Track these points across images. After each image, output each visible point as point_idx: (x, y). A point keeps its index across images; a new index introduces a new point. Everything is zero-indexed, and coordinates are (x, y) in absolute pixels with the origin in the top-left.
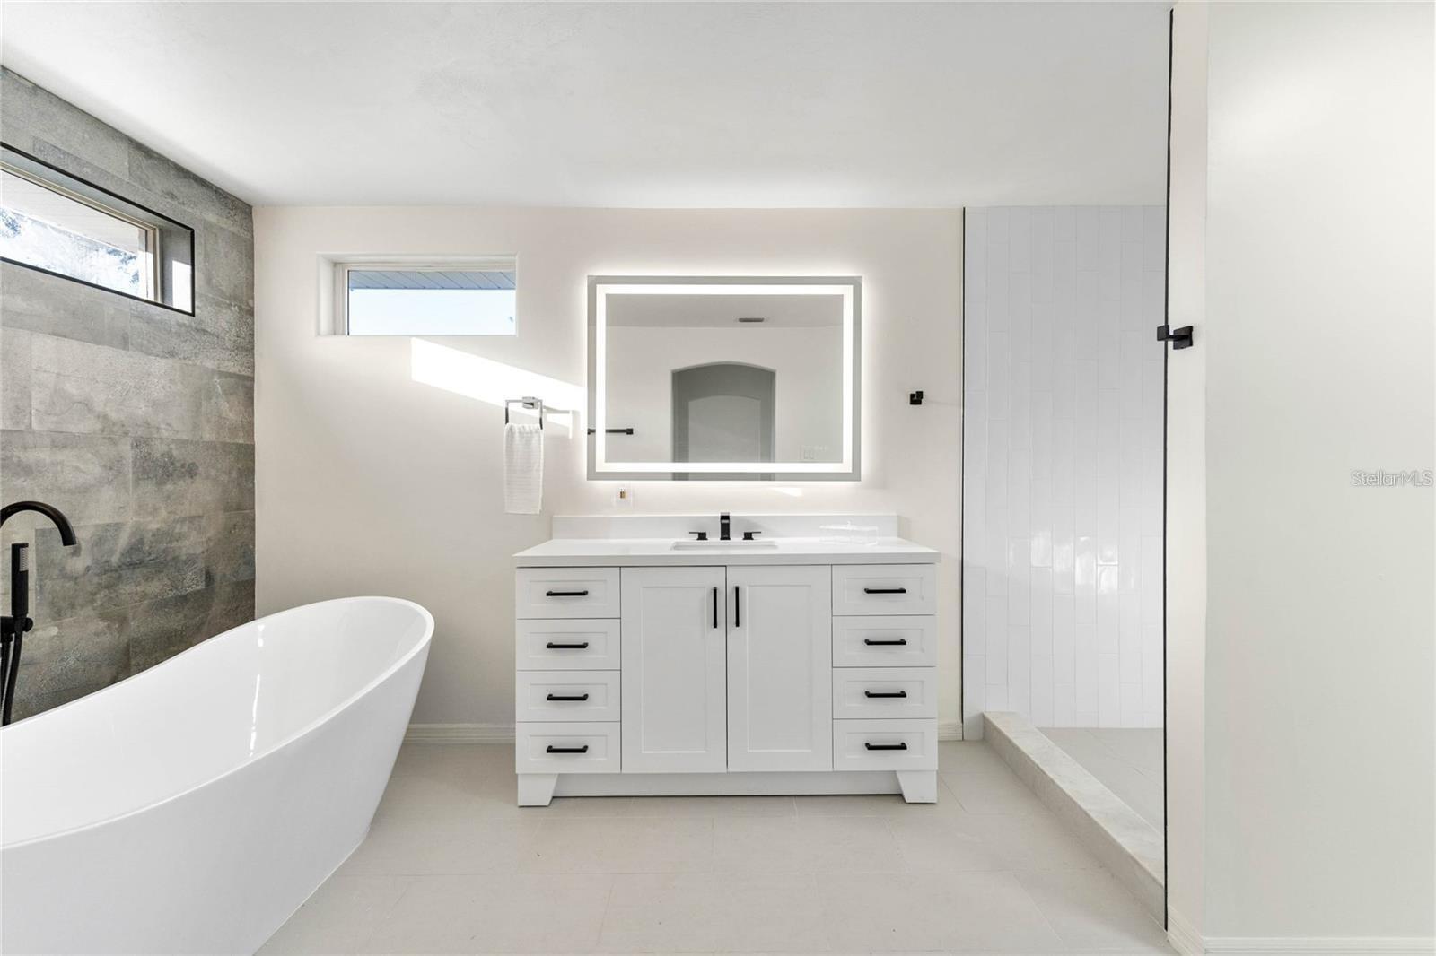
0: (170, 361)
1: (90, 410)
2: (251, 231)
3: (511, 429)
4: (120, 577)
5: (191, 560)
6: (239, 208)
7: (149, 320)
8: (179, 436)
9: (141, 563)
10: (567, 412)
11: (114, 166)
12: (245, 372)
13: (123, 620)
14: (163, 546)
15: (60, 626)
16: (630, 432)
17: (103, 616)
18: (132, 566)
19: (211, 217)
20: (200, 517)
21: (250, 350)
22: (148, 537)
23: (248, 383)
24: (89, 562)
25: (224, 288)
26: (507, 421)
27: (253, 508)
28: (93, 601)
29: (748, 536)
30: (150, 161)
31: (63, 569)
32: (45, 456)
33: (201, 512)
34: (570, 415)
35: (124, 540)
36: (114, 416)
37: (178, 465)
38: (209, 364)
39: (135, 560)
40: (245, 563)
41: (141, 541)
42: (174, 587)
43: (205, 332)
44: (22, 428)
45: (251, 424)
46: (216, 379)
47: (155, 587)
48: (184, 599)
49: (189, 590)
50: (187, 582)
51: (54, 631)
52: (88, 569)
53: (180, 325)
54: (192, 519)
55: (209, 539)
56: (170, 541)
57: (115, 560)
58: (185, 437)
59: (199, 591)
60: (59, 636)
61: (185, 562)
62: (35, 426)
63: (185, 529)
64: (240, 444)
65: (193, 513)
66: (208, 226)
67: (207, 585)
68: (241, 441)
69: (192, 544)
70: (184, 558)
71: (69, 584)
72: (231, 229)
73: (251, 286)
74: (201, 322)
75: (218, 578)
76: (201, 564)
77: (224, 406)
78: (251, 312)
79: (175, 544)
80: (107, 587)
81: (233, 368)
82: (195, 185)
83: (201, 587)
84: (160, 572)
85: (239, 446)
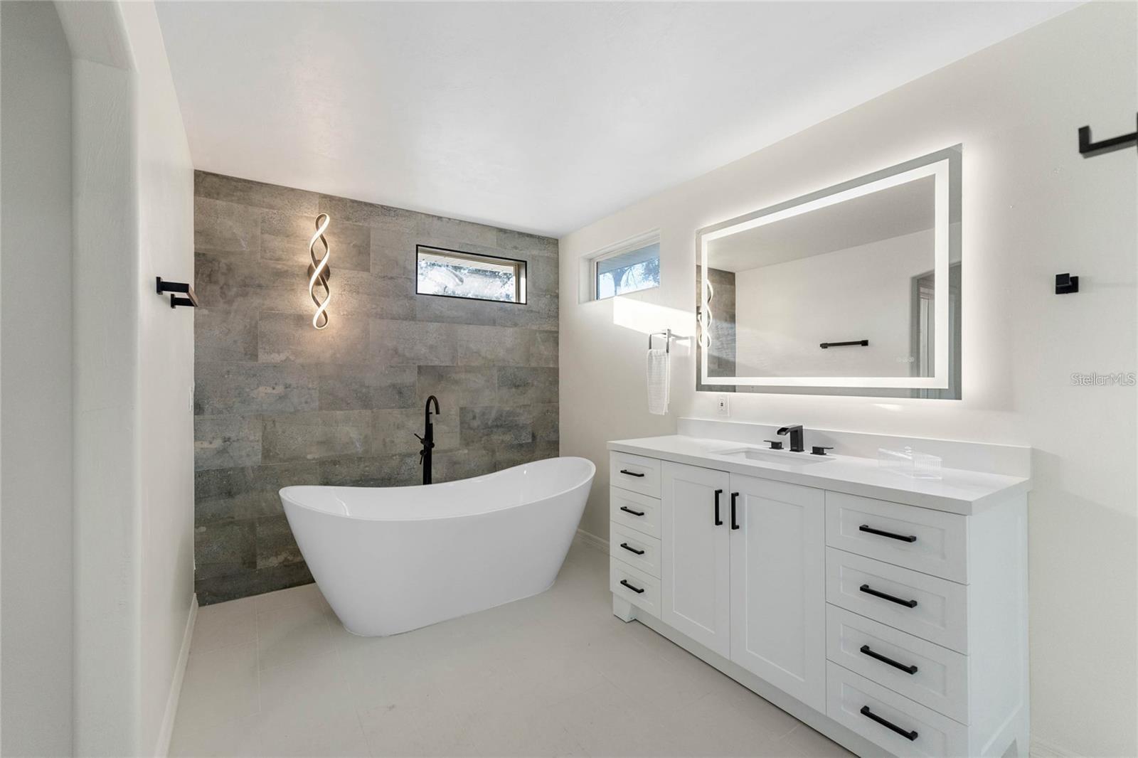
0: (516, 329)
1: (480, 355)
2: (557, 253)
3: (651, 354)
4: (492, 431)
5: (524, 427)
6: (551, 243)
7: (505, 310)
8: (518, 365)
9: (501, 426)
10: (686, 338)
11: (489, 243)
12: (553, 329)
13: (493, 452)
14: (511, 418)
15: (469, 450)
16: (865, 343)
17: (485, 448)
18: (497, 426)
19: (535, 252)
20: (530, 406)
21: (557, 317)
22: (504, 414)
23: (556, 335)
24: (479, 423)
25: (542, 287)
26: (650, 348)
27: (558, 402)
28: (481, 441)
29: (818, 451)
30: (507, 235)
31: (469, 425)
32: (463, 376)
33: (529, 403)
34: (689, 340)
35: (494, 414)
36: (489, 357)
37: (518, 379)
38: (534, 327)
39: (499, 424)
40: (554, 432)
41: (501, 416)
42: (516, 439)
43: (532, 311)
44: (455, 365)
45: (557, 357)
46: (537, 335)
47: (508, 438)
48: (521, 445)
49: (524, 442)
50: (523, 438)
51: (466, 451)
52: (478, 426)
53: (519, 310)
54: (525, 406)
55: (534, 417)
56: (514, 417)
57: (490, 423)
58: (522, 365)
59: (529, 443)
60: (468, 454)
61: (522, 428)
62: (459, 364)
63: (521, 411)
64: (551, 368)
65: (525, 403)
66: (534, 258)
67: (533, 440)
68: (551, 366)
69: (525, 419)
70: (521, 425)
71: (472, 432)
72: (546, 255)
73: (557, 282)
74: (530, 307)
75: (538, 437)
76: (530, 430)
77: (542, 347)
78: (557, 296)
79: (516, 418)
80: (487, 435)
81: (547, 327)
82: (528, 239)
83: (530, 441)
84: (510, 431)
85: (550, 368)
